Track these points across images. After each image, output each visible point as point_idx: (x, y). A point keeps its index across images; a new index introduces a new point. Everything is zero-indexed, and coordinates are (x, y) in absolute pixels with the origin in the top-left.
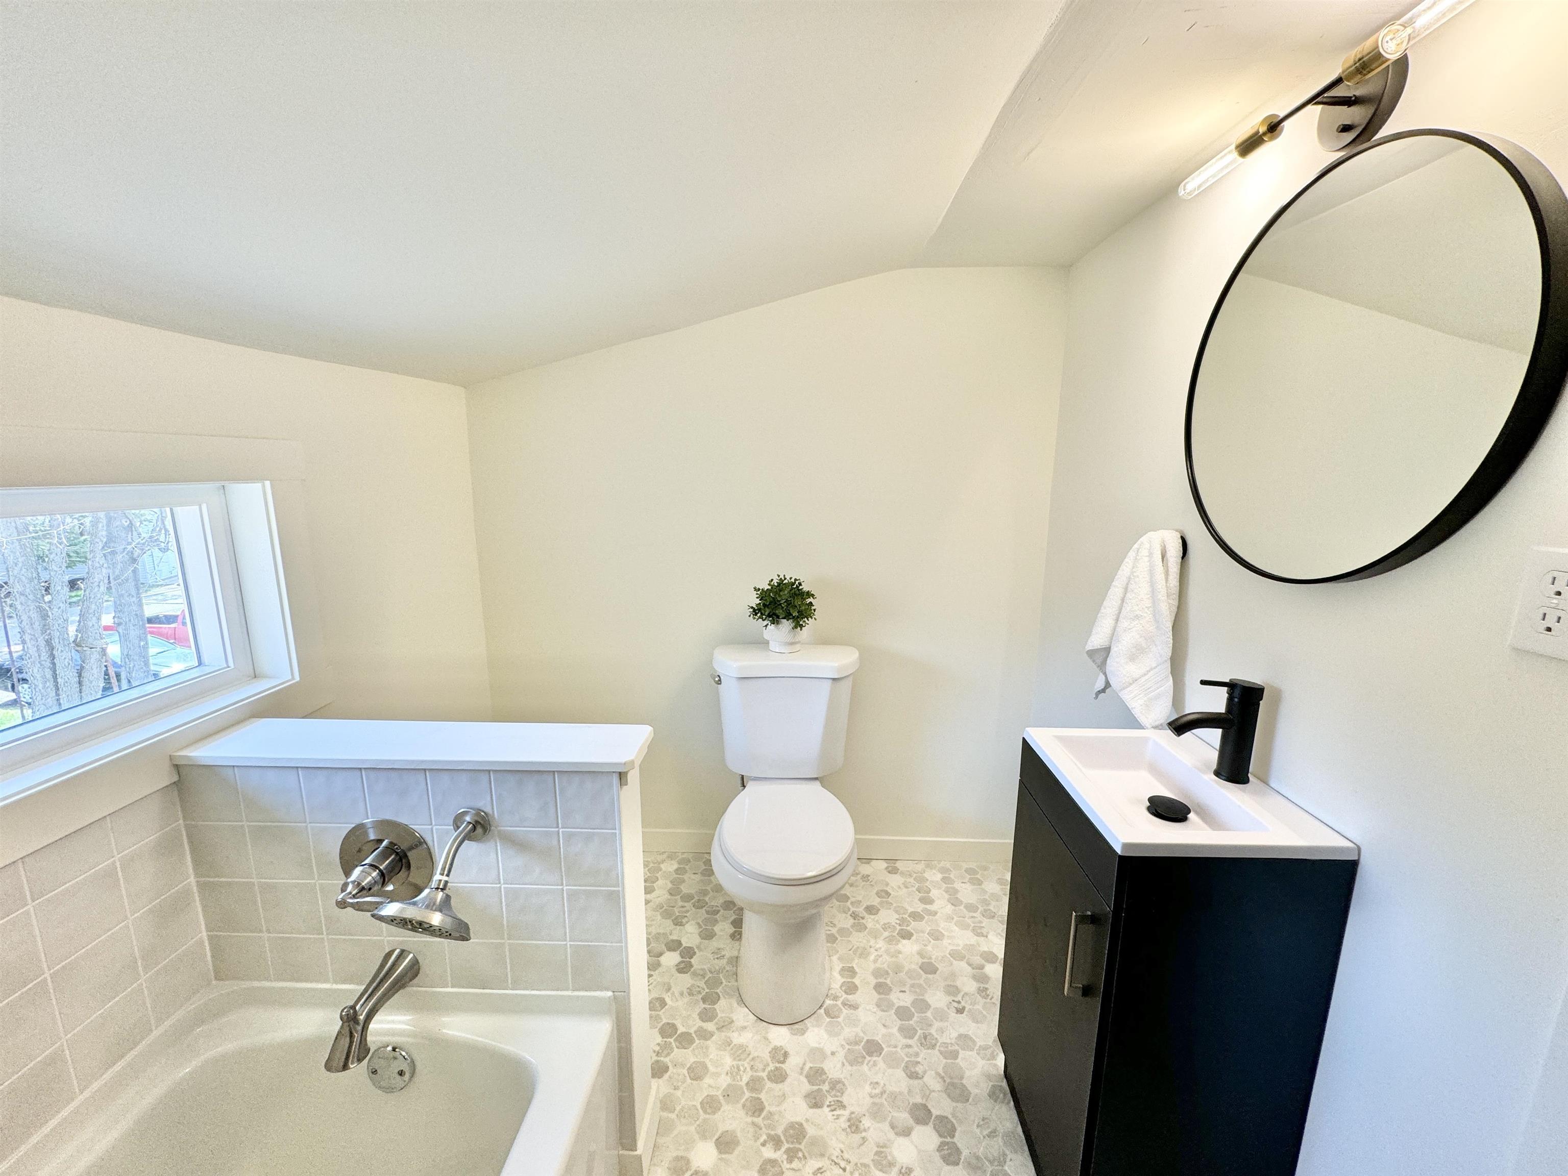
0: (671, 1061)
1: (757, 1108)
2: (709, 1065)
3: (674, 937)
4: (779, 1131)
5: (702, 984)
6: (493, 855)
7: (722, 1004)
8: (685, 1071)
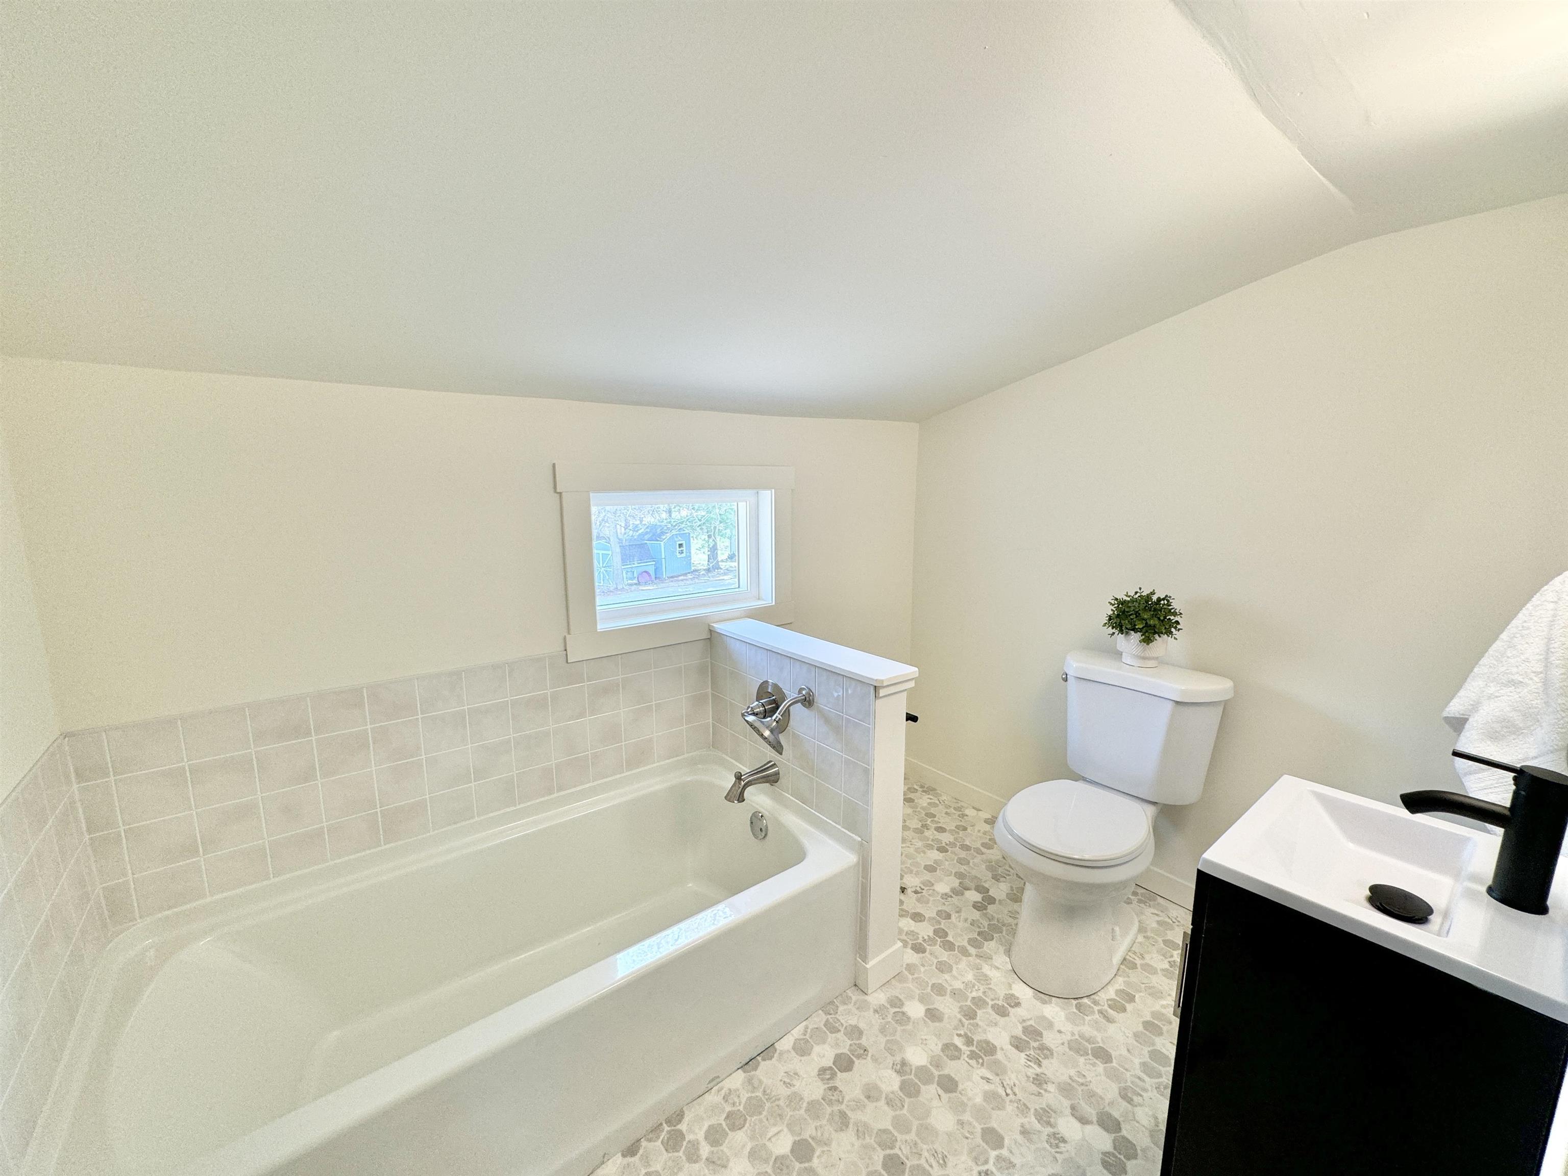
0: (930, 950)
1: (970, 1015)
2: (954, 969)
3: (986, 885)
4: (976, 1038)
5: (986, 923)
6: (813, 721)
7: (992, 944)
8: (935, 961)
